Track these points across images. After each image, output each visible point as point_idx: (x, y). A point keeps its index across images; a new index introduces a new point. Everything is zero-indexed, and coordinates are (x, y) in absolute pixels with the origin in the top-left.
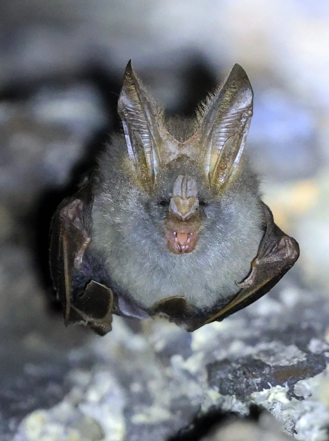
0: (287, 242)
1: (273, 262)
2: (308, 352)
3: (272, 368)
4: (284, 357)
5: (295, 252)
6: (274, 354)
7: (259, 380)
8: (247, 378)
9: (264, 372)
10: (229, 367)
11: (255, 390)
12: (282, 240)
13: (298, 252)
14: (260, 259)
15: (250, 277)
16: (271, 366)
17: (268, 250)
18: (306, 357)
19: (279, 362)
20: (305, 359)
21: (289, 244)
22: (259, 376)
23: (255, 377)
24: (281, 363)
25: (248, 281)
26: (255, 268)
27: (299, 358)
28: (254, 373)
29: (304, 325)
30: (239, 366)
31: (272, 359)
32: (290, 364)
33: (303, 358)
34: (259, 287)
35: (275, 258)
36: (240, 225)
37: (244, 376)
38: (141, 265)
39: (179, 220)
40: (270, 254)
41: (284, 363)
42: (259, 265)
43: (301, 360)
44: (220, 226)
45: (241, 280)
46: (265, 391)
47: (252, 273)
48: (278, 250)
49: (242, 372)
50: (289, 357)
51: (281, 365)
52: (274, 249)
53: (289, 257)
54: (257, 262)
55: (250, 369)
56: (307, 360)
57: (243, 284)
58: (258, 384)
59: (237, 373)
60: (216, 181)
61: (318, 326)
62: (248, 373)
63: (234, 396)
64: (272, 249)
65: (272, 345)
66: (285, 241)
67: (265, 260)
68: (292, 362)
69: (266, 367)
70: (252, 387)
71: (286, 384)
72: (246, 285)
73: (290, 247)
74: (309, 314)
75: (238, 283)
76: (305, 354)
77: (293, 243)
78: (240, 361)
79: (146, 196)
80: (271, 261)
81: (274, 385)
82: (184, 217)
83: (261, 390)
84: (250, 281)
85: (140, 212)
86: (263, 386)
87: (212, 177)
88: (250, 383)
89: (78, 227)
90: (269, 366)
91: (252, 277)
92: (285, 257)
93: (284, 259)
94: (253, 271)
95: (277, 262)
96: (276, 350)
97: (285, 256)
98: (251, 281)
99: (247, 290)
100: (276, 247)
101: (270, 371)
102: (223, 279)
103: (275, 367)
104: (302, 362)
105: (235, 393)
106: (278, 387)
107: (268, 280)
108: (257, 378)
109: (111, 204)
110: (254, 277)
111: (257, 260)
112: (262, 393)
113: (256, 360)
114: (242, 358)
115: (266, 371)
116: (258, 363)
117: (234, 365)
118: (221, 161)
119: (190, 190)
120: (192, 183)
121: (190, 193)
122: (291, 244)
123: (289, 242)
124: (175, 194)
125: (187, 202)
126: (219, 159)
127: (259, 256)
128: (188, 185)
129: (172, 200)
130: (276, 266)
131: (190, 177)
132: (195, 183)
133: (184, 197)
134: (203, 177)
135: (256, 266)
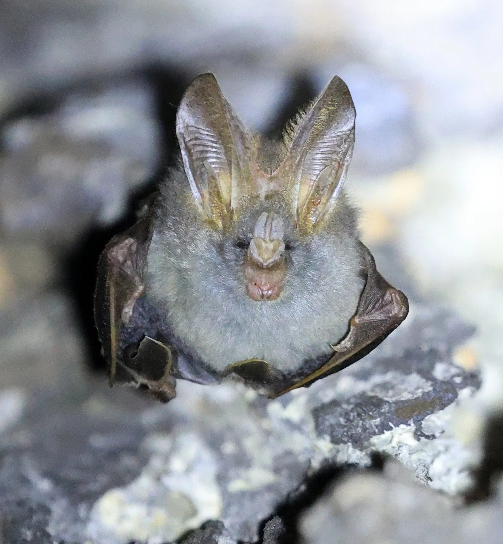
0: (393, 297)
1: (376, 320)
2: (434, 380)
3: (392, 405)
4: (406, 390)
5: (404, 309)
6: (392, 388)
7: (378, 421)
8: (363, 420)
9: (383, 411)
10: (339, 410)
11: (374, 434)
12: (388, 294)
13: (407, 309)
14: (361, 316)
15: (347, 339)
16: (391, 402)
17: (371, 306)
18: (431, 385)
19: (400, 396)
20: (431, 389)
21: (396, 299)
22: (377, 416)
23: (373, 417)
24: (403, 397)
25: (345, 343)
26: (354, 327)
27: (424, 389)
28: (371, 413)
29: (425, 348)
30: (351, 406)
31: (390, 393)
32: (413, 396)
33: (428, 388)
35: (378, 316)
36: (335, 272)
37: (359, 418)
39: (259, 267)
40: (373, 311)
41: (406, 396)
42: (358, 324)
43: (426, 391)
44: (311, 273)
45: (336, 341)
46: (387, 434)
47: (350, 333)
48: (383, 306)
49: (355, 414)
50: (411, 389)
51: (402, 399)
52: (378, 305)
53: (396, 314)
54: (357, 320)
55: (365, 409)
56: (434, 390)
57: (339, 346)
58: (377, 426)
59: (350, 415)
61: (442, 347)
62: (363, 414)
63: (350, 444)
64: (375, 304)
65: (388, 377)
66: (391, 295)
67: (366, 318)
68: (416, 394)
69: (385, 404)
70: (371, 431)
71: (411, 422)
72: (343, 348)
73: (397, 303)
75: (334, 346)
77: (401, 298)
78: (352, 400)
80: (373, 320)
81: (397, 425)
82: (265, 264)
83: (381, 432)
84: (347, 343)
86: (384, 427)
87: (301, 214)
88: (368, 426)
89: (129, 273)
90: (388, 402)
91: (350, 338)
92: (390, 315)
93: (389, 317)
94: (351, 331)
95: (380, 321)
96: (394, 382)
97: (391, 313)
98: (349, 343)
99: (343, 354)
100: (380, 302)
101: (390, 408)
103: (395, 403)
104: (428, 393)
105: (350, 440)
106: (402, 426)
107: (369, 342)
108: (375, 418)
110: (352, 338)
111: (356, 317)
112: (383, 437)
113: (372, 397)
114: (355, 396)
115: (385, 409)
116: (375, 400)
117: (345, 406)
118: (313, 195)
119: (276, 231)
120: (278, 223)
121: (275, 235)
122: (399, 299)
123: (395, 296)
124: (256, 235)
125: (271, 246)
126: (312, 192)
127: (359, 313)
128: (273, 225)
129: (252, 243)
130: (379, 326)
131: (276, 215)
132: (281, 224)
133: (267, 239)
134: (291, 216)
135: (356, 325)
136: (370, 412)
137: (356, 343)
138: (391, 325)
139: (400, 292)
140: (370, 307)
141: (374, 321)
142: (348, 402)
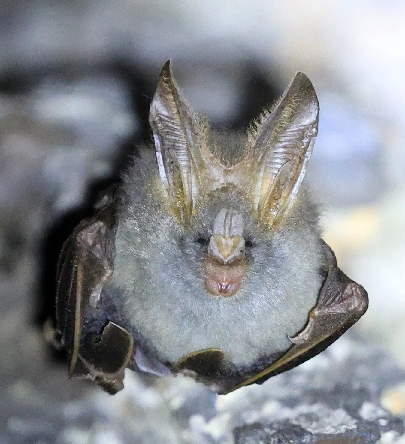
0: (354, 290)
1: (336, 313)
2: (359, 419)
3: (314, 437)
4: (330, 424)
5: (364, 303)
6: (317, 419)
9: (304, 441)
10: (261, 433)
12: (348, 287)
13: (367, 303)
14: (320, 308)
15: (306, 330)
16: (313, 433)
18: (356, 424)
19: (323, 429)
20: (355, 427)
21: (357, 292)
24: (326, 430)
25: (303, 335)
26: (313, 320)
27: (348, 426)
29: (356, 385)
30: (274, 431)
31: (314, 424)
32: (336, 432)
33: (352, 425)
34: (315, 343)
35: (338, 309)
38: (170, 311)
39: (220, 264)
40: (333, 304)
41: (329, 430)
42: (317, 317)
43: (350, 428)
45: (293, 333)
47: (309, 326)
48: (343, 299)
49: (276, 440)
50: (335, 424)
51: (325, 432)
52: (338, 298)
53: (355, 308)
54: (316, 313)
55: (287, 436)
56: (358, 428)
57: (296, 338)
59: (270, 440)
60: (267, 214)
61: (372, 387)
62: (283, 441)
64: (335, 298)
65: (315, 408)
66: (351, 289)
67: (326, 311)
68: (340, 430)
69: (307, 435)
72: (300, 340)
73: (357, 296)
74: (362, 371)
75: (291, 337)
76: (355, 421)
77: (361, 292)
78: (275, 426)
79: (180, 230)
80: (333, 312)
82: (226, 261)
84: (305, 336)
85: (172, 248)
90: (311, 433)
91: (308, 330)
92: (350, 309)
93: (349, 311)
94: (310, 323)
95: (340, 314)
96: (320, 415)
97: (351, 306)
98: (307, 335)
99: (301, 347)
100: (340, 295)
101: (312, 439)
102: (269, 332)
103: (318, 435)
104: (351, 430)
107: (327, 336)
109: (136, 234)
110: (310, 331)
111: (315, 310)
113: (295, 426)
114: (278, 422)
115: (306, 440)
116: (297, 429)
117: (267, 430)
118: (274, 191)
119: (235, 227)
120: (237, 220)
121: (234, 232)
122: (359, 293)
123: (356, 290)
124: (216, 231)
125: (231, 242)
126: (273, 188)
127: (318, 306)
128: (233, 221)
129: (212, 239)
130: (338, 319)
131: (235, 211)
132: (241, 220)
133: (227, 236)
134: (252, 211)
135: (314, 317)
136: (292, 440)
137: (313, 336)
138: (350, 319)
139: (361, 287)
140: (330, 300)
141: (333, 315)
142: (271, 426)
